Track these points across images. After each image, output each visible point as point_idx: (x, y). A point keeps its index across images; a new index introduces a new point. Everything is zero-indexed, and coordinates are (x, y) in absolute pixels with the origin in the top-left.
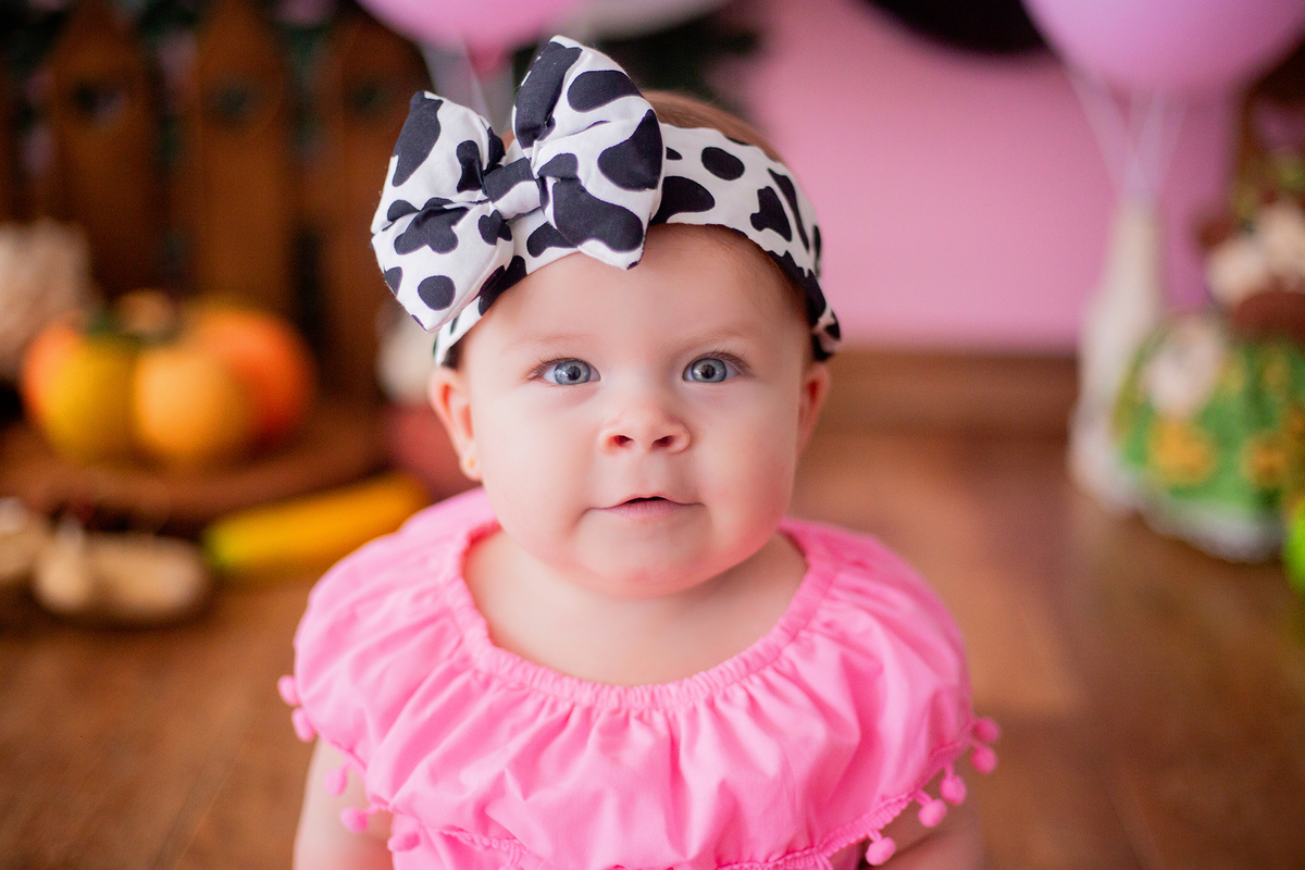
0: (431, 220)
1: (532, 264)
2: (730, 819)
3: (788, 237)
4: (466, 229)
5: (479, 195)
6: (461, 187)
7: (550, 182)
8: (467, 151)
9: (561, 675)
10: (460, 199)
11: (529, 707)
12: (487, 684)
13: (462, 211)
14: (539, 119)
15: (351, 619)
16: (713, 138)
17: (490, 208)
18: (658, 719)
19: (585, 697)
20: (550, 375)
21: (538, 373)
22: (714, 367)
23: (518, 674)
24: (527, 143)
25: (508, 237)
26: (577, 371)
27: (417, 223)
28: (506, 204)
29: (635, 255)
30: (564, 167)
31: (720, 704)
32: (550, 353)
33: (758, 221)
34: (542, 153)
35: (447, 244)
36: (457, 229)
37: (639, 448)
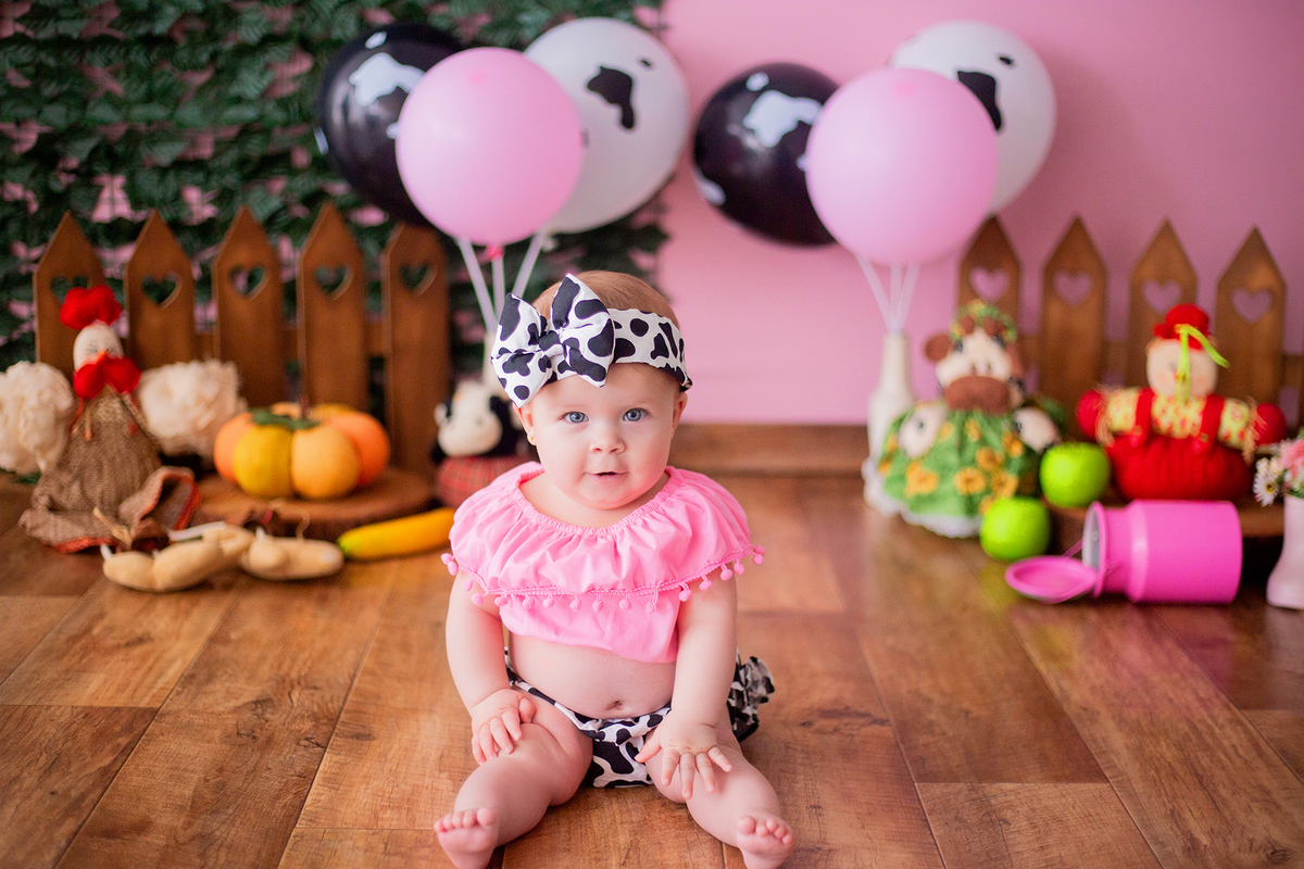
0: (518, 359)
1: (560, 376)
2: (637, 567)
3: (667, 356)
4: (533, 365)
5: (537, 347)
6: (530, 343)
7: (568, 348)
8: (532, 328)
9: (568, 525)
10: (530, 349)
11: (555, 536)
12: (536, 528)
13: (532, 355)
14: (563, 318)
15: (474, 515)
16: (634, 314)
17: (543, 354)
18: (609, 537)
19: (579, 532)
20: (568, 418)
21: (563, 417)
22: (634, 413)
23: (550, 523)
24: (557, 328)
25: (550, 367)
26: (579, 417)
27: (513, 359)
28: (548, 353)
29: (603, 383)
30: (573, 343)
31: (632, 527)
32: (568, 411)
33: (654, 355)
34: (565, 334)
35: (525, 372)
36: (529, 365)
37: (604, 453)
